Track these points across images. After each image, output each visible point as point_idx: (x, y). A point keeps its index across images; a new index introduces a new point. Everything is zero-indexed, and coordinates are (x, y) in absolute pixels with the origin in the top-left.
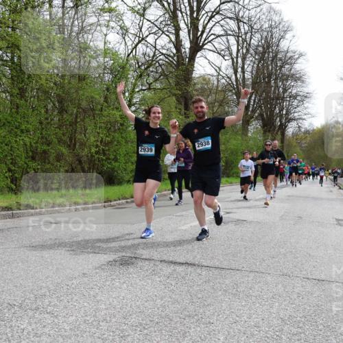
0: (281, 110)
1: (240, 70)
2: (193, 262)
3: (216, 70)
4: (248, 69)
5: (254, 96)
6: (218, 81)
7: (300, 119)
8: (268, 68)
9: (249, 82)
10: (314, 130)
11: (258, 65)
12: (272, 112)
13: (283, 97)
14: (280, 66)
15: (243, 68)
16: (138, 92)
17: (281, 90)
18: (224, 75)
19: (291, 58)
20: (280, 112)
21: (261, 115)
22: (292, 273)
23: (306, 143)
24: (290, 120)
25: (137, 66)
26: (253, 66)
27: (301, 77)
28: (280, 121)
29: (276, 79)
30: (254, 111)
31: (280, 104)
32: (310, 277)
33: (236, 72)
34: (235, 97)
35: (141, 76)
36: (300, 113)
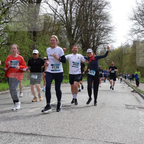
0: (94, 37)
1: (69, 11)
2: (35, 133)
3: (54, 11)
4: (74, 11)
5: (77, 28)
6: (55, 18)
7: (105, 43)
8: (86, 11)
9: (74, 20)
10: (113, 50)
11: (80, 9)
12: (88, 38)
13: (95, 30)
14: (94, 10)
15: (71, 11)
16: (3, 23)
17: (94, 25)
18: (59, 15)
19: (100, 5)
20: (93, 39)
21: (81, 40)
22: (98, 139)
23: (109, 58)
24: (99, 44)
25: (2, 6)
26: (77, 10)
27: (106, 17)
28: (93, 44)
29: (91, 18)
30: (77, 38)
31: (93, 33)
32: (108, 141)
33: (66, 13)
34: (66, 29)
35: (4, 13)
36: (105, 40)
